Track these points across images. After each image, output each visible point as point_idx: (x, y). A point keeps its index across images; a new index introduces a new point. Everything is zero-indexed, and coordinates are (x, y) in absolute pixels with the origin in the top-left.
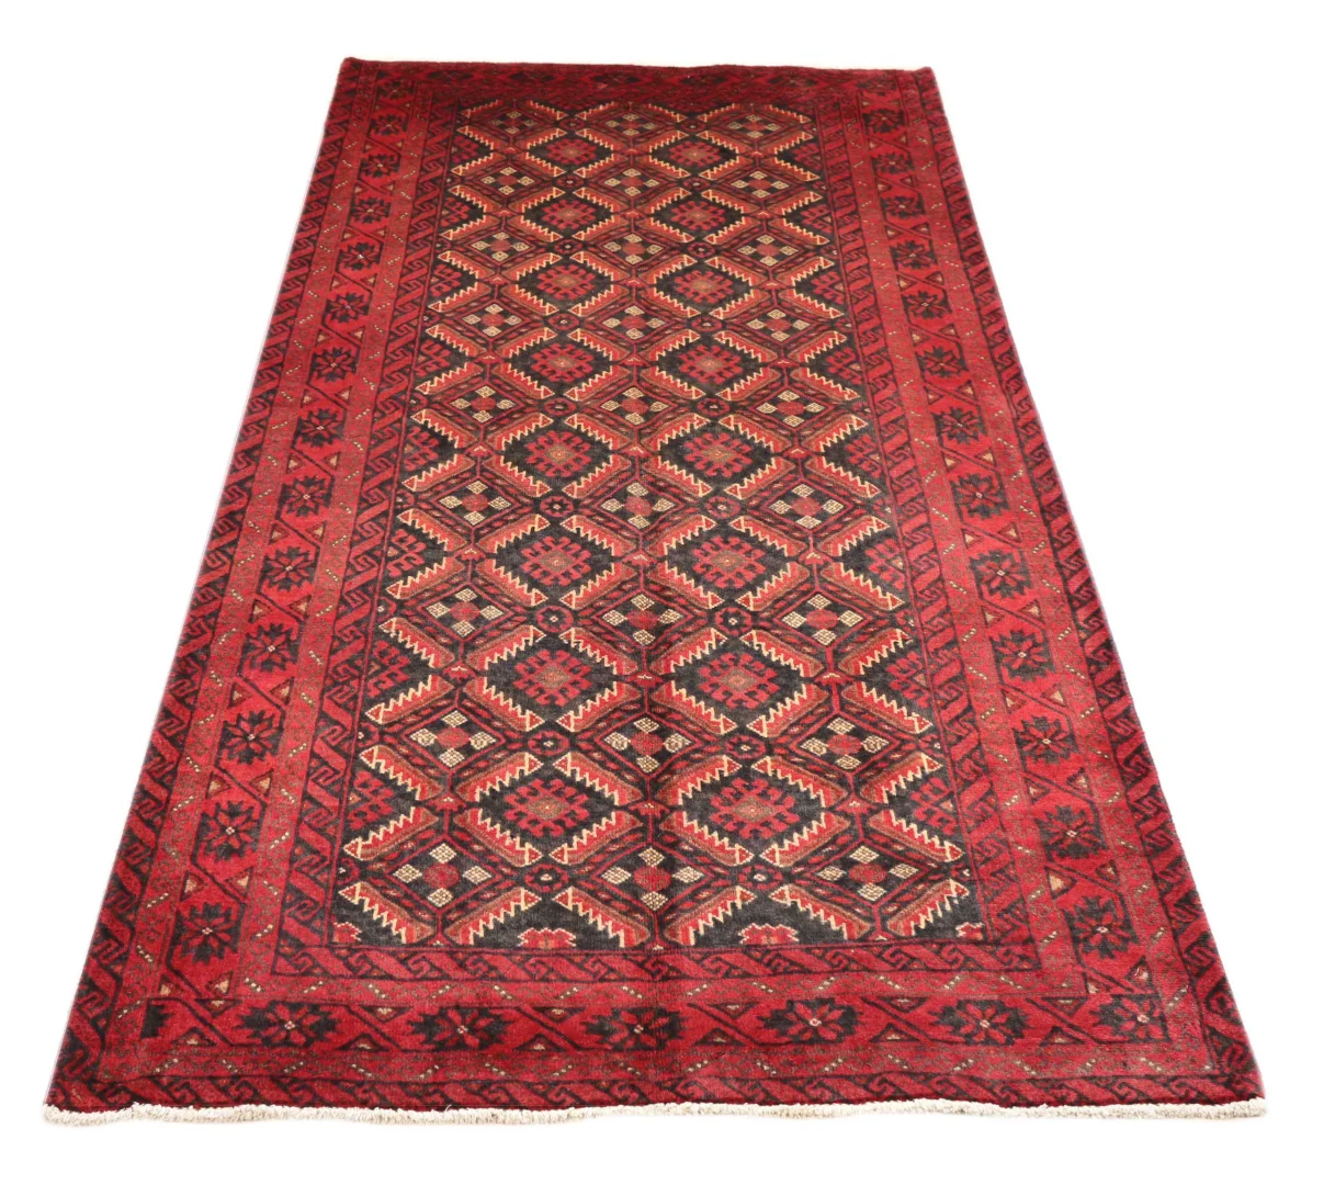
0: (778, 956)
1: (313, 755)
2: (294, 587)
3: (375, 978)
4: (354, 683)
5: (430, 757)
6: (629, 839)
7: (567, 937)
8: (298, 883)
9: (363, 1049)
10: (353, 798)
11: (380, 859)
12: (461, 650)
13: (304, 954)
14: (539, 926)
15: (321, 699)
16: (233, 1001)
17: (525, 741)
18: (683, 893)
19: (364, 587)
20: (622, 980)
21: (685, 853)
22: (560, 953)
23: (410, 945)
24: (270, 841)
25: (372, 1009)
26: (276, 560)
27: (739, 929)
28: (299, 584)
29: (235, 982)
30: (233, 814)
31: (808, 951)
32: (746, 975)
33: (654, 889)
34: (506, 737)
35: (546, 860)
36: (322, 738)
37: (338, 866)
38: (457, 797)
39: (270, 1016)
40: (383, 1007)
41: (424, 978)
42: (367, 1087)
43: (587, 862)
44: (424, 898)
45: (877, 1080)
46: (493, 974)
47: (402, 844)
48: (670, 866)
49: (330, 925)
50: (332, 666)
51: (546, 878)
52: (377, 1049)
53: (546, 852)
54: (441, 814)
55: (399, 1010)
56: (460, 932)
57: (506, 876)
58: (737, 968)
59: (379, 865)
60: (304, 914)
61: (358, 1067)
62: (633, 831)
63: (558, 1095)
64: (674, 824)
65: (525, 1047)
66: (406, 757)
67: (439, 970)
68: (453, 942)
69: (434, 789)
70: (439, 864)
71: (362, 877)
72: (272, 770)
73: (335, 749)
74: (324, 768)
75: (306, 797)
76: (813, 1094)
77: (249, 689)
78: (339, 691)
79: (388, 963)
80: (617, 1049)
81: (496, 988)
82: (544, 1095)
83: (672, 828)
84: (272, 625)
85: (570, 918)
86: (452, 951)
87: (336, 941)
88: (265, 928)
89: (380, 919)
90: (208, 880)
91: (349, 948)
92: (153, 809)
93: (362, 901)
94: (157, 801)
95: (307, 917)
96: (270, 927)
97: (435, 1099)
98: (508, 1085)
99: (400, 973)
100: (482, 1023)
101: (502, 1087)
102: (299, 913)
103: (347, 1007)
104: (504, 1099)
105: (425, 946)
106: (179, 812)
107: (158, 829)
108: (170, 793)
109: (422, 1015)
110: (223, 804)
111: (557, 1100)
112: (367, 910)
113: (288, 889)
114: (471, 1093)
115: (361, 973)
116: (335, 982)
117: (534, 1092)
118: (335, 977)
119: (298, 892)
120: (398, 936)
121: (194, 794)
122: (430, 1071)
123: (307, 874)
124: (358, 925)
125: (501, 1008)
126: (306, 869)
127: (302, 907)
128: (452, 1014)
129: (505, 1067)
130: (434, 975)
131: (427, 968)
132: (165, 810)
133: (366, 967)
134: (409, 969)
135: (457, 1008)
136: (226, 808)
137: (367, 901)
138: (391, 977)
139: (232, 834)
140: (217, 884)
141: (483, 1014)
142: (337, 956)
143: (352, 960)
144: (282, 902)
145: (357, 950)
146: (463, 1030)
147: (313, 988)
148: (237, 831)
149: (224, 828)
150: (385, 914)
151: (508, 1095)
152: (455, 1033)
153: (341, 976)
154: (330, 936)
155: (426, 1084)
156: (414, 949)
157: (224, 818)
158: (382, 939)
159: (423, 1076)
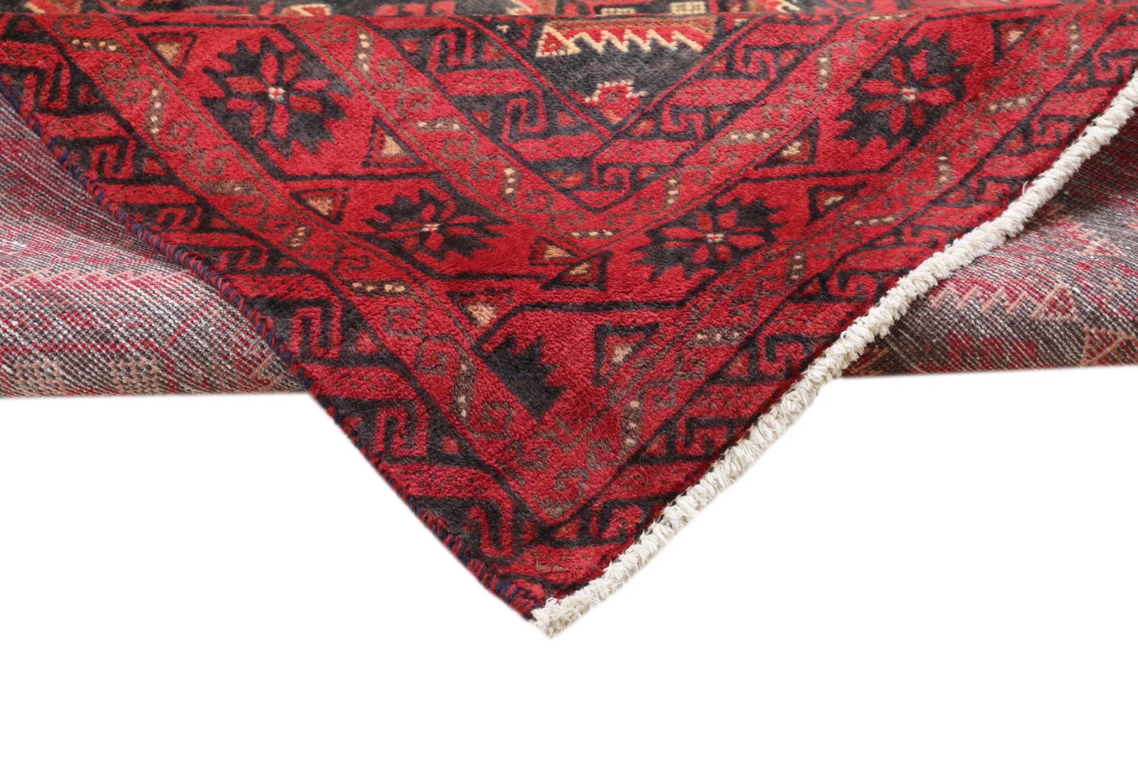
3: (724, 124)
8: (472, 85)
9: (837, 204)
13: (602, 169)
23: (709, 47)
24: (351, 63)
25: (775, 159)
30: (250, 66)
37: (492, 25)
40: (785, 147)
41: (784, 71)
49: (583, 107)
52: (850, 191)
55: (808, 133)
60: (531, 120)
61: (865, 220)
65: (1000, 50)
67: (787, 46)
71: (540, 16)
79: (719, 92)
82: (1094, 84)
87: (616, 120)
88: (504, 177)
89: (633, 45)
90: (340, 183)
91: (644, 115)
92: (120, 155)
93: (580, 43)
94: (109, 140)
95: (541, 123)
96: (509, 172)
97: (993, 189)
98: (1047, 108)
99: (746, 89)
100: (918, 65)
101: (1045, 117)
102: (524, 127)
103: (744, 179)
104: (1065, 128)
105: (729, 32)
106: (167, 127)
107: (168, 177)
108: (114, 113)
109: (840, 117)
110: (218, 65)
111: (1113, 74)
112: (599, 47)
113: (465, 107)
114: (1023, 154)
115: (701, 131)
116: (688, 169)
117: (1081, 89)
118: (677, 163)
119: (483, 98)
120: (682, 46)
121: (153, 85)
122: (943, 168)
123: (463, 66)
124: (617, 75)
125: (913, 29)
126: (453, 60)
127: (515, 119)
128: (872, 86)
129: (1014, 91)
130: (787, 58)
131: (769, 56)
132: (140, 146)
133: (698, 120)
134: (750, 77)
135: (867, 74)
136: (227, 67)
137: (586, 37)
138: (744, 106)
139: (286, 96)
140: (361, 177)
141: (904, 54)
142: (645, 136)
143: (670, 126)
144: (482, 131)
145: (658, 109)
146: (910, 94)
147: (672, 193)
148: (288, 86)
149: (262, 97)
150: (629, 34)
151: (1060, 119)
152: (907, 104)
153: (683, 155)
154: (604, 121)
155: (961, 183)
156: (722, 46)
157: (244, 84)
158: (667, 65)
159: (943, 178)
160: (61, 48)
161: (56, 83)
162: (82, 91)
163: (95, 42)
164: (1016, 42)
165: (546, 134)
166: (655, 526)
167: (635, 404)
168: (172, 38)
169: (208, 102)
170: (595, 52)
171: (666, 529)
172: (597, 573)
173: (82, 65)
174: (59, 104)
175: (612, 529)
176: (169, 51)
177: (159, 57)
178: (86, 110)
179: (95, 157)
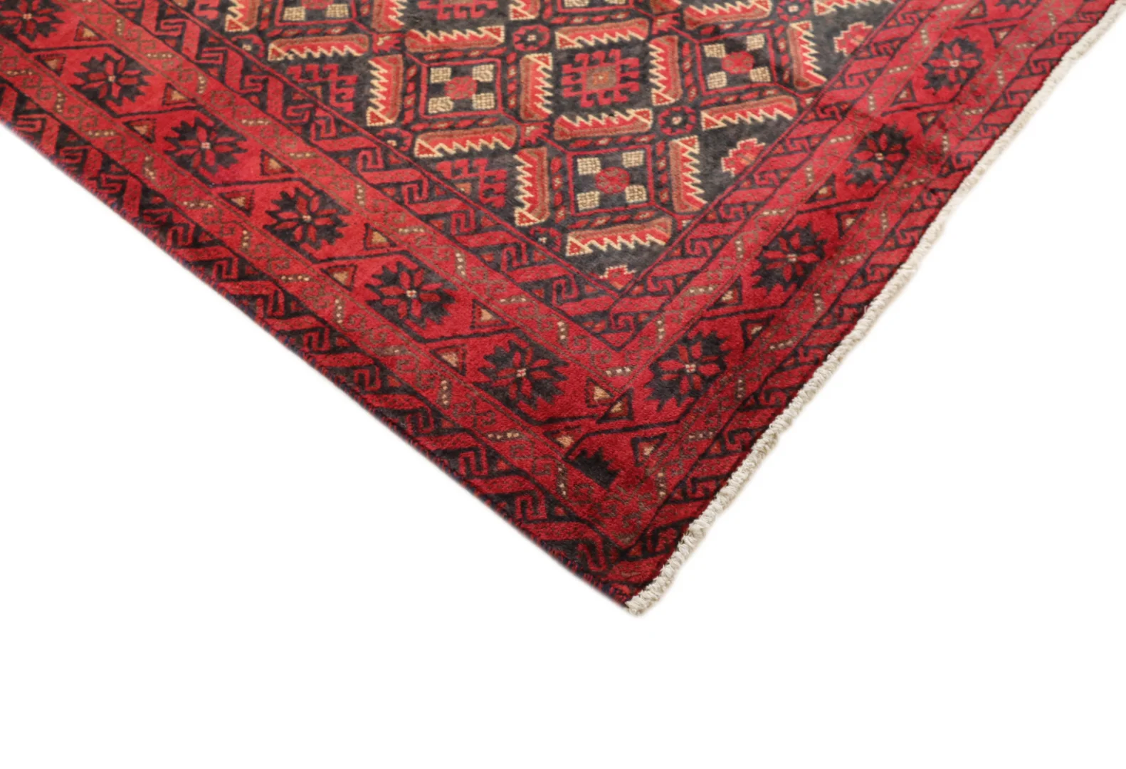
0: (876, 44)
1: (378, 187)
2: (142, 88)
3: (685, 284)
4: (319, 113)
5: (468, 114)
6: (686, 52)
7: (752, 143)
8: (529, 276)
9: (759, 333)
10: (465, 188)
11: (554, 208)
12: (360, 26)
13: (616, 317)
14: (725, 153)
15: (313, 145)
16: (625, 396)
17: (513, 50)
18: (771, 54)
19: (202, 42)
20: (824, 137)
21: (731, 30)
22: (763, 158)
23: (669, 242)
24: (454, 271)
25: (718, 303)
26: (89, 82)
27: (832, 49)
28: (142, 83)
29: (605, 383)
30: (394, 280)
31: (886, 26)
32: (879, 71)
33: (749, 69)
34: (496, 56)
35: (657, 111)
36: (364, 170)
37: (536, 239)
38: (532, 123)
39: (666, 377)
40: (723, 295)
41: (716, 252)
42: (801, 351)
43: (686, 89)
44: (627, 205)
45: (1032, 64)
46: (750, 207)
47: (551, 186)
48: (735, 47)
49: (599, 281)
50: (279, 117)
51: (677, 121)
52: (766, 323)
53: (649, 105)
54: (540, 143)
55: (736, 285)
56: (686, 203)
57: (652, 142)
58: (868, 71)
59: (561, 213)
60: (569, 291)
61: (776, 345)
62: (680, 45)
63: (905, 237)
64: (696, 19)
65: (842, 230)
66: (451, 128)
67: (716, 237)
68: (693, 213)
69: (508, 131)
70: (598, 175)
71: (564, 231)
72: (367, 225)
73: (387, 167)
74: (404, 189)
75: (427, 219)
76: (1017, 101)
77: (243, 187)
78: (318, 128)
79: (678, 266)
80: (889, 180)
81: (766, 213)
82: (898, 246)
83: (698, 22)
84: (176, 129)
85: (733, 131)
86: (702, 218)
87: (620, 287)
88: (558, 328)
89: (623, 246)
90: (458, 341)
91: (636, 283)
92: (321, 338)
93: (591, 246)
94: (313, 329)
95: (575, 293)
96: (560, 324)
97: (848, 313)
98: (873, 261)
99: (695, 264)
100: (795, 241)
101: (873, 266)
102: (565, 296)
103: (702, 318)
104: (886, 271)
105: (680, 232)
106: (347, 319)
107: (352, 347)
108: (313, 314)
109: (753, 274)
110: (372, 281)
111: (909, 240)
112: (604, 248)
113: (527, 288)
114: (863, 287)
115: (672, 290)
116: (667, 313)
117: (891, 250)
118: (661, 310)
119: (538, 282)
120: (653, 243)
121: (335, 298)
122: (818, 301)
123: (522, 266)
124: (616, 263)
125: (790, 222)
126: (515, 263)
127: (559, 290)
128: (770, 255)
129: (853, 252)
130: (717, 244)
131: (705, 244)
132: (332, 330)
133: (669, 283)
134: (696, 256)
135: (765, 248)
136: (379, 282)
137: (594, 243)
138: (695, 273)
139: (418, 294)
140: (470, 336)
141: (787, 236)
142: (638, 295)
143: (653, 288)
144: (540, 300)
145: (644, 279)
146: (793, 258)
147: (661, 330)
148: (418, 289)
149: (404, 296)
150: (620, 239)
151: (882, 266)
152: (792, 264)
153: (663, 305)
154: (613, 288)
155: (829, 311)
156: (676, 241)
157: (391, 291)
158: (646, 255)
159: (819, 309)
160: (276, 282)
161: (276, 303)
162: (292, 305)
163: (296, 276)
164: (852, 225)
165: (579, 299)
166: (685, 538)
167: (660, 475)
168: (342, 268)
169: (370, 303)
170: (601, 251)
171: (692, 539)
172: (656, 573)
173: (290, 290)
174: (279, 313)
175: (660, 546)
176: (342, 277)
177: (336, 281)
178: (297, 314)
179: (305, 340)
